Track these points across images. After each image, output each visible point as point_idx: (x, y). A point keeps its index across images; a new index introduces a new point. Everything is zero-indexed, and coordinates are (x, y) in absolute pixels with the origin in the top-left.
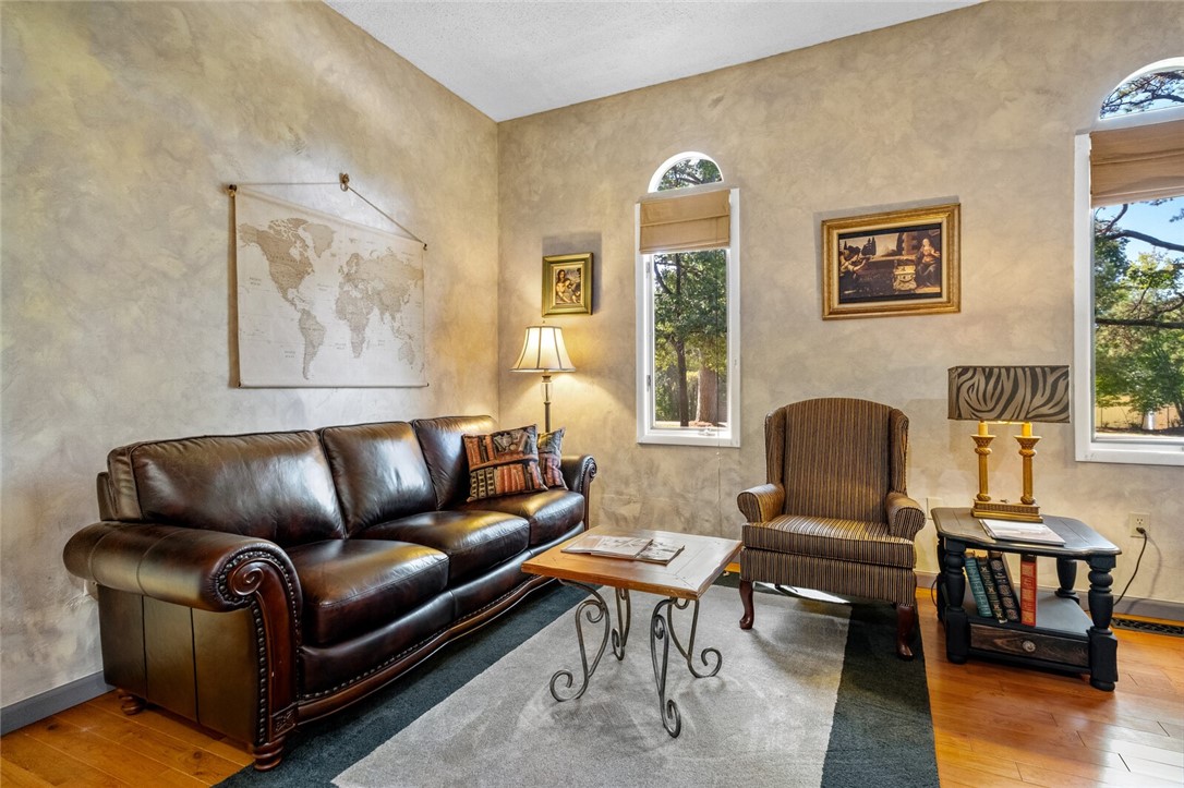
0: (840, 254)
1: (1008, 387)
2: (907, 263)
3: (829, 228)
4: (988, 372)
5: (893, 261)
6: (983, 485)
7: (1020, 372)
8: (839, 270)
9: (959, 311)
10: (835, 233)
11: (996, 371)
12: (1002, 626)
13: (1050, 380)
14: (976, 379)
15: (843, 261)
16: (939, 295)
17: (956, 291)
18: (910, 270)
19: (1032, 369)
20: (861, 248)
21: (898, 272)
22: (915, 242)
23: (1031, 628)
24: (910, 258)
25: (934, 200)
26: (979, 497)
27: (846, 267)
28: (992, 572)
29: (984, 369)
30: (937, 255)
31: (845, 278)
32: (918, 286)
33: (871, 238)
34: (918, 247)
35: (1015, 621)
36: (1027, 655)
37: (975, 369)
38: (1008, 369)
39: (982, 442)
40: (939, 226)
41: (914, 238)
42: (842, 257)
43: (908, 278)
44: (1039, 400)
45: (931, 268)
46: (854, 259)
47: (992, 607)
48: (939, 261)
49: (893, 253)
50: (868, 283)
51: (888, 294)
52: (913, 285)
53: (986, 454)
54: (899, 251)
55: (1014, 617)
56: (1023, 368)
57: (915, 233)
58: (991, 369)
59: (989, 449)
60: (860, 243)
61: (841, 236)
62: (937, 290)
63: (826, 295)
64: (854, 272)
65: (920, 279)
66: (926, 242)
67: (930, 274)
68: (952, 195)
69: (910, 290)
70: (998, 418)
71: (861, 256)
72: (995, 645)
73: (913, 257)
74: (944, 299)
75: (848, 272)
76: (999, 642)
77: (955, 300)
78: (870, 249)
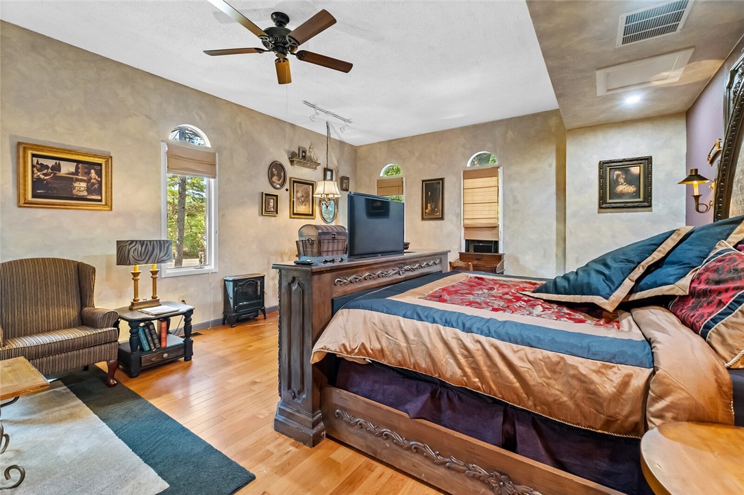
0: (33, 166)
1: (150, 249)
2: (82, 180)
3: (25, 149)
4: (142, 243)
5: (72, 178)
6: (136, 294)
7: (155, 242)
8: (33, 176)
9: (111, 210)
10: (30, 153)
11: (146, 242)
12: (155, 352)
13: (166, 246)
14: (137, 246)
15: (36, 171)
16: (101, 201)
17: (110, 200)
18: (84, 185)
19: (160, 241)
20: (50, 166)
21: (76, 184)
22: (86, 170)
23: (166, 348)
24: (83, 178)
25: (97, 150)
26: (134, 300)
27: (38, 176)
28: (150, 330)
29: (140, 241)
30: (99, 179)
31: (37, 183)
32: (89, 194)
33: (58, 162)
34: (89, 173)
35: (160, 348)
36: (165, 359)
37: (136, 241)
38: (150, 241)
39: (135, 274)
40: (101, 165)
41: (85, 168)
42: (35, 169)
43: (82, 189)
44: (162, 254)
45: (96, 186)
46: (45, 172)
47: (149, 345)
48: (100, 183)
49: (72, 174)
50: (55, 188)
51: (69, 196)
52: (85, 193)
53: (137, 280)
54: (77, 173)
55: (158, 345)
56: (156, 241)
57: (86, 165)
58: (144, 241)
59: (139, 277)
60: (50, 163)
61: (34, 155)
62: (99, 198)
63: (22, 191)
64: (45, 180)
65: (89, 190)
66: (92, 171)
67: (95, 189)
68: (107, 150)
69: (84, 196)
70: (146, 263)
71: (50, 170)
72: (152, 361)
73: (85, 178)
74: (103, 203)
75: (39, 179)
76: (153, 359)
77: (110, 204)
78: (57, 168)
